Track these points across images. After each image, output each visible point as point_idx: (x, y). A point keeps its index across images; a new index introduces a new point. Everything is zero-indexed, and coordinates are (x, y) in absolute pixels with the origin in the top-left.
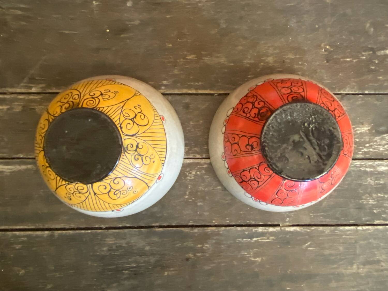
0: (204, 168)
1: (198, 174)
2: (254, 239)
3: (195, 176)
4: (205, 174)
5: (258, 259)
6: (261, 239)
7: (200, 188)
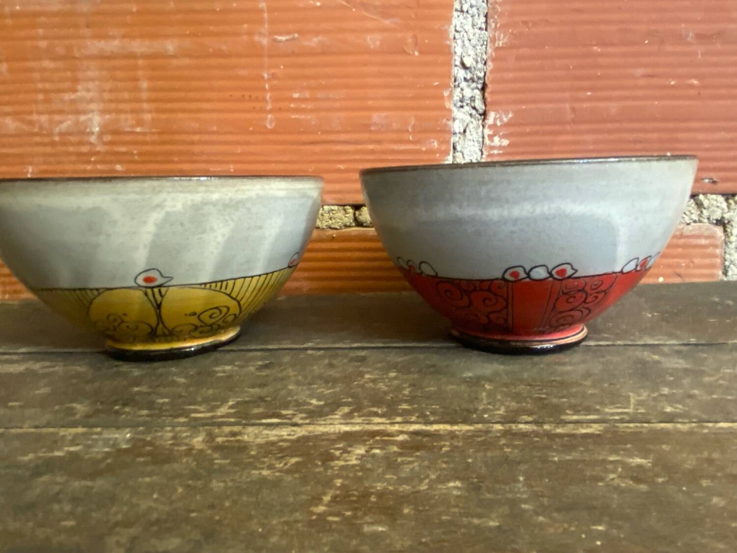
0: (396, 441)
1: (375, 454)
4: (400, 454)
7: (379, 486)
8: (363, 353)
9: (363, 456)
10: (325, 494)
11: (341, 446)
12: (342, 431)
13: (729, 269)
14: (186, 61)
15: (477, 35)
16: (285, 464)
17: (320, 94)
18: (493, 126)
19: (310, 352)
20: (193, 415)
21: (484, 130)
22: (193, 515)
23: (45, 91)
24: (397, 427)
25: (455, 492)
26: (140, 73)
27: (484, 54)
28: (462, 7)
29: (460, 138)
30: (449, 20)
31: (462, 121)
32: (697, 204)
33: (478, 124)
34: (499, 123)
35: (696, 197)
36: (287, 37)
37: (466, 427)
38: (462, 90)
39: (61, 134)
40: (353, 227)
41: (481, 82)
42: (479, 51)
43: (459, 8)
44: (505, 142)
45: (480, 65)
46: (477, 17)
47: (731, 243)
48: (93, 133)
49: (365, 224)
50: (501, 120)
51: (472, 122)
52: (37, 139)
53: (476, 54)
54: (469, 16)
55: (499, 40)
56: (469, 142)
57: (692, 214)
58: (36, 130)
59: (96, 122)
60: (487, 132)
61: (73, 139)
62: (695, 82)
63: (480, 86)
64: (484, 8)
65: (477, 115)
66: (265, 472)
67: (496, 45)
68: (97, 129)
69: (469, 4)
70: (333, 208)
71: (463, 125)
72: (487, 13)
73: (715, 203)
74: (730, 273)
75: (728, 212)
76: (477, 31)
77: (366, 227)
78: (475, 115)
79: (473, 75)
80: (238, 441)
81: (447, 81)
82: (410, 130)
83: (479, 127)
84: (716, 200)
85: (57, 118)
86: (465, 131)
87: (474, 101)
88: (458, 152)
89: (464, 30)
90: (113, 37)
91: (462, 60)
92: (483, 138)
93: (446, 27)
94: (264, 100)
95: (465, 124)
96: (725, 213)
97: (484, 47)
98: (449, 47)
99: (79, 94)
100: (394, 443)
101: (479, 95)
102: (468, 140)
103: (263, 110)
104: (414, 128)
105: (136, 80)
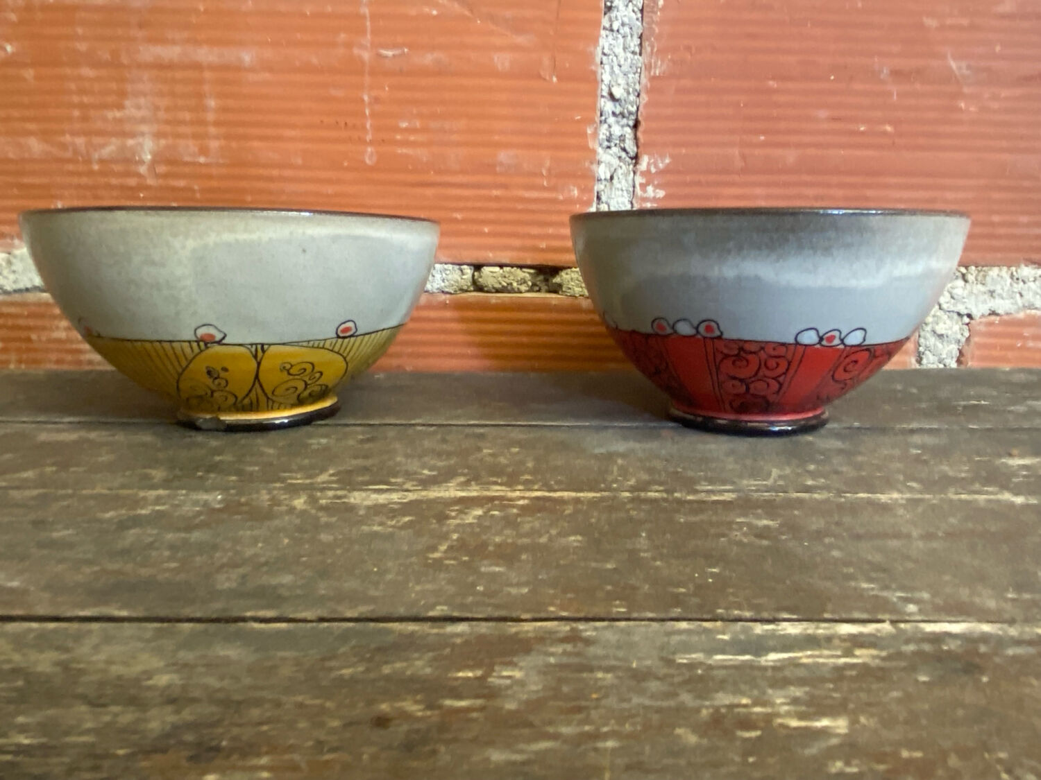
0: (516, 504)
1: (493, 515)
2: (773, 656)
3: (479, 518)
4: (520, 515)
5: (824, 722)
6: (809, 657)
7: (498, 539)
8: (481, 430)
9: (480, 516)
10: (441, 544)
11: (456, 508)
13: (924, 356)
14: (267, 76)
15: (629, 60)
16: (398, 522)
17: (434, 125)
18: (646, 173)
19: (419, 428)
20: (289, 481)
21: (635, 177)
22: (304, 559)
23: (82, 106)
24: (517, 494)
25: (575, 544)
26: (206, 88)
27: (638, 84)
28: (611, 25)
29: (606, 186)
30: (595, 40)
31: (609, 165)
33: (628, 170)
34: (653, 170)
36: (397, 52)
37: (591, 495)
38: (610, 126)
39: (102, 161)
40: (470, 291)
41: (633, 117)
42: (631, 80)
43: (607, 25)
44: (661, 194)
45: (632, 98)
46: (629, 37)
47: (926, 324)
48: (142, 162)
49: (486, 289)
50: (656, 166)
51: (621, 167)
52: (70, 167)
53: (628, 84)
54: (620, 36)
55: (656, 67)
56: (617, 192)
58: (69, 155)
59: (147, 148)
60: (639, 180)
61: (117, 168)
62: (889, 128)
63: (631, 123)
64: (638, 27)
65: (628, 159)
66: (376, 528)
67: (652, 73)
68: (148, 157)
69: (620, 21)
70: (446, 266)
71: (610, 170)
72: (641, 34)
74: (924, 361)
76: (629, 55)
77: (487, 292)
78: (625, 158)
79: (624, 109)
80: (344, 503)
81: (593, 116)
82: (544, 172)
83: (629, 174)
85: (97, 140)
86: (612, 178)
87: (624, 141)
88: (602, 203)
89: (614, 53)
90: (173, 42)
91: (610, 89)
92: (634, 187)
93: (592, 49)
94: (364, 127)
95: (613, 169)
97: (637, 75)
98: (594, 73)
99: (127, 112)
100: (513, 506)
101: (629, 134)
102: (615, 189)
103: (362, 141)
104: (549, 170)
105: (200, 96)
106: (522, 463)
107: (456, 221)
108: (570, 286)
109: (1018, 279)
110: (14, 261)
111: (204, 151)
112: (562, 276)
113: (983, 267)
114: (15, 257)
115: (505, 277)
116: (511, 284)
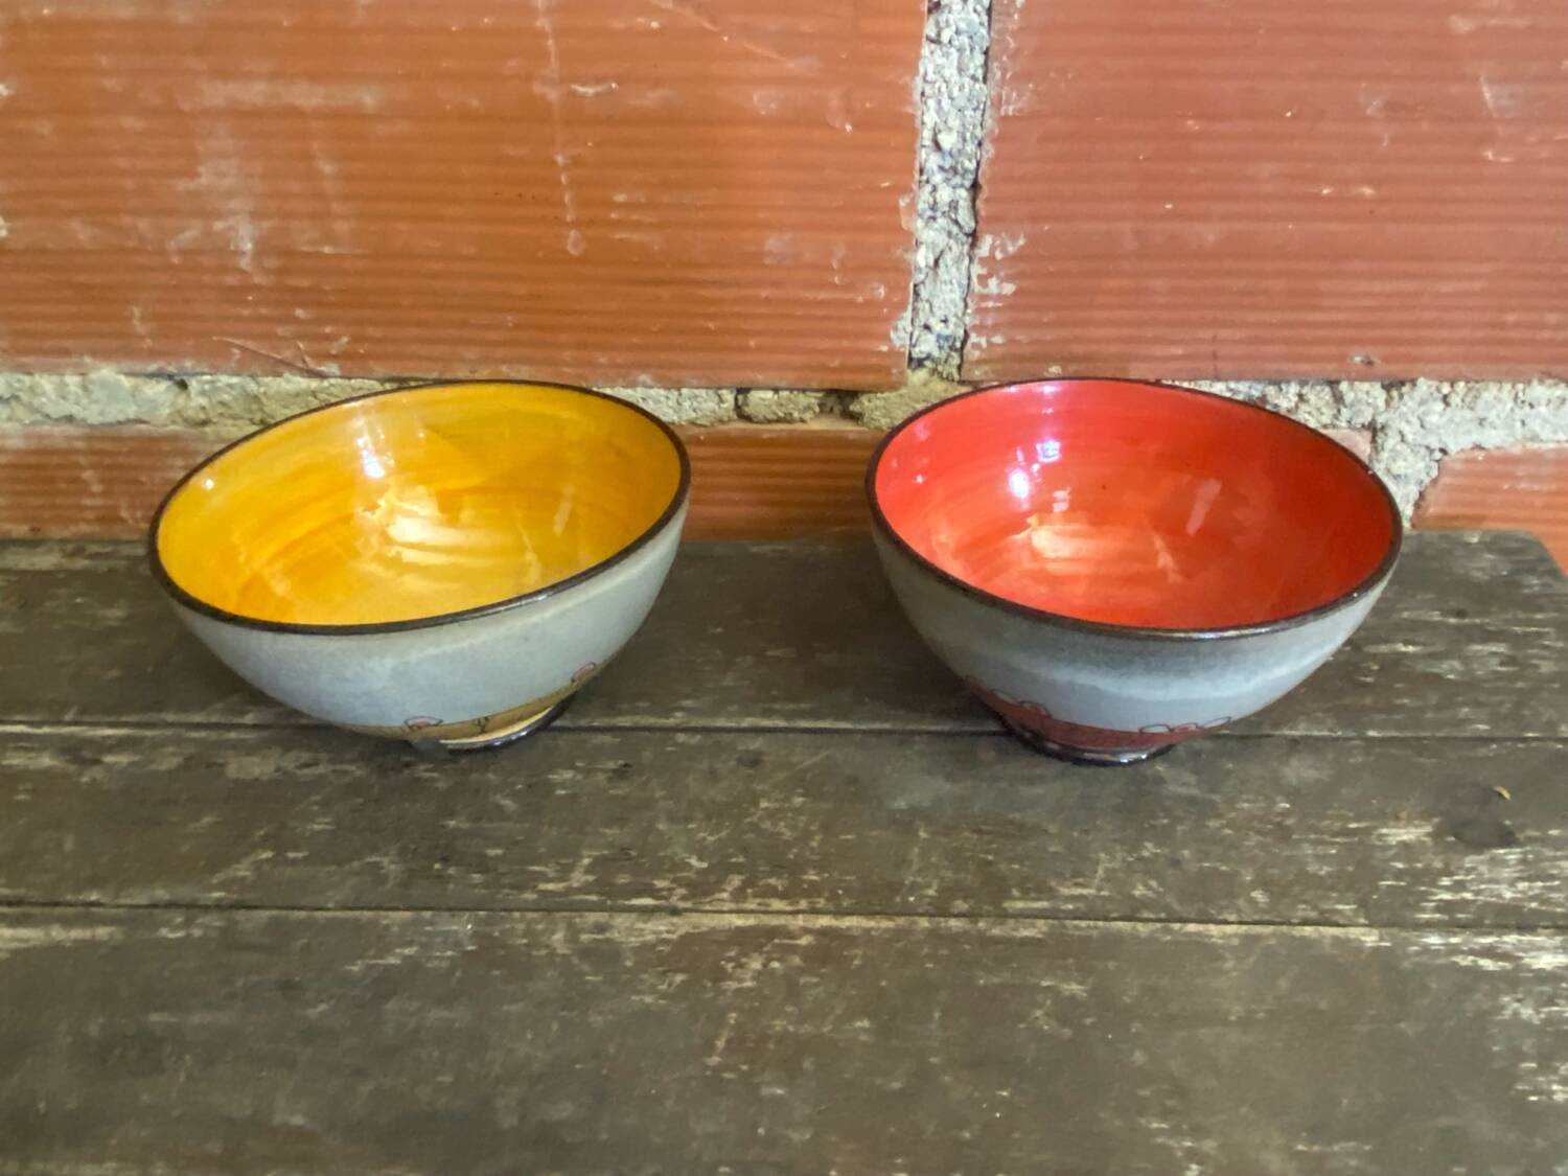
0: (798, 946)
1: (774, 969)
3: (758, 976)
4: (802, 971)
7: (779, 1025)
9: (759, 973)
10: (717, 1037)
11: (732, 954)
12: (733, 927)
14: (405, 126)
15: (967, 90)
16: (670, 985)
17: (666, 198)
18: (988, 260)
19: (681, 737)
20: (543, 886)
21: (972, 266)
23: (135, 173)
25: (863, 1038)
26: (315, 145)
27: (979, 128)
28: (939, 35)
29: (927, 276)
30: (912, 65)
31: (934, 245)
32: (1334, 396)
33: (961, 253)
34: (999, 255)
35: (1335, 385)
36: (599, 89)
37: (886, 924)
39: (182, 252)
40: (734, 421)
41: (971, 177)
42: (969, 120)
43: (933, 35)
44: (1009, 288)
45: (970, 148)
46: (968, 53)
48: (240, 253)
49: (755, 420)
50: (1004, 249)
51: (950, 249)
52: (139, 260)
53: (964, 125)
54: (953, 50)
55: (1008, 103)
56: (943, 287)
57: (1322, 414)
58: (131, 244)
59: (244, 234)
60: (977, 270)
61: (206, 261)
62: (1368, 191)
63: (968, 184)
64: (983, 37)
65: (961, 235)
66: (648, 999)
67: (1002, 112)
68: (248, 246)
69: (954, 28)
70: (697, 392)
71: (933, 253)
72: (988, 49)
73: (1365, 397)
75: (1386, 411)
76: (967, 81)
77: (757, 423)
78: (957, 235)
79: (957, 163)
80: (608, 940)
81: (907, 175)
82: (835, 266)
83: (963, 260)
84: (1368, 393)
85: (170, 222)
86: (936, 262)
87: (956, 209)
89: (942, 77)
90: (252, 76)
91: (935, 135)
92: (969, 278)
93: (908, 79)
94: (562, 204)
95: (938, 251)
96: (1380, 414)
97: (979, 113)
98: (912, 117)
99: (203, 181)
100: (793, 949)
101: (965, 200)
102: (941, 282)
103: (560, 222)
104: (842, 262)
105: (310, 157)
106: (806, 835)
107: (708, 331)
108: (874, 417)
109: (1523, 402)
110: (91, 387)
111: (329, 237)
112: (861, 403)
113: (1477, 382)
114: (93, 382)
115: (782, 405)
116: (791, 414)
